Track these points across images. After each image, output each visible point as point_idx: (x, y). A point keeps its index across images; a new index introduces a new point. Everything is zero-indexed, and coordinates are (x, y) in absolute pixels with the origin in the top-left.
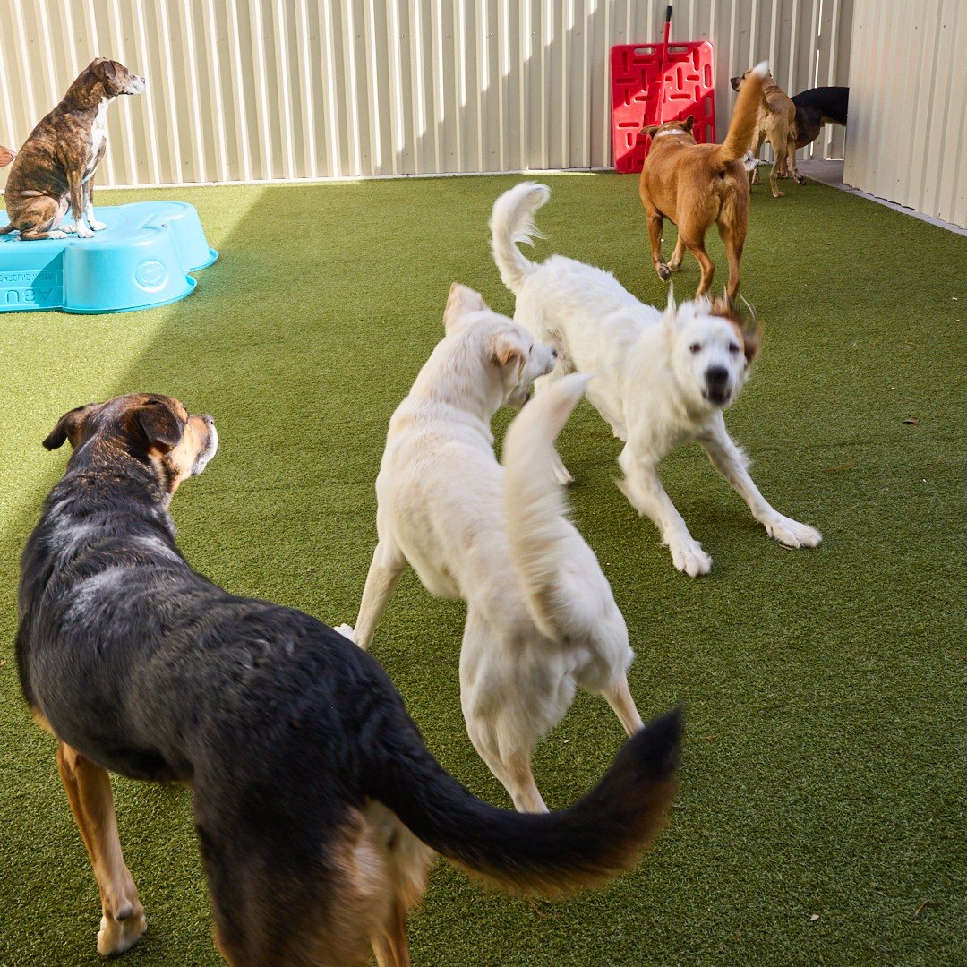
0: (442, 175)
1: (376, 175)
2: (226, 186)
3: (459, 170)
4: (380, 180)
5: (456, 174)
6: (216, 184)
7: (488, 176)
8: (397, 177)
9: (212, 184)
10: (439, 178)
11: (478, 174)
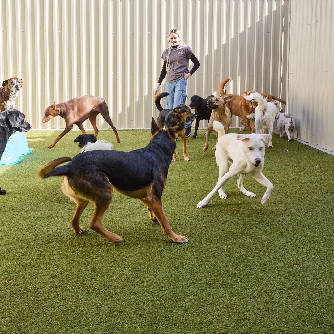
0: (128, 129)
1: (101, 128)
2: (40, 131)
3: (135, 127)
4: (102, 130)
5: (133, 129)
6: (36, 130)
7: (146, 130)
8: (109, 129)
9: (34, 130)
10: (126, 130)
11: (143, 129)
